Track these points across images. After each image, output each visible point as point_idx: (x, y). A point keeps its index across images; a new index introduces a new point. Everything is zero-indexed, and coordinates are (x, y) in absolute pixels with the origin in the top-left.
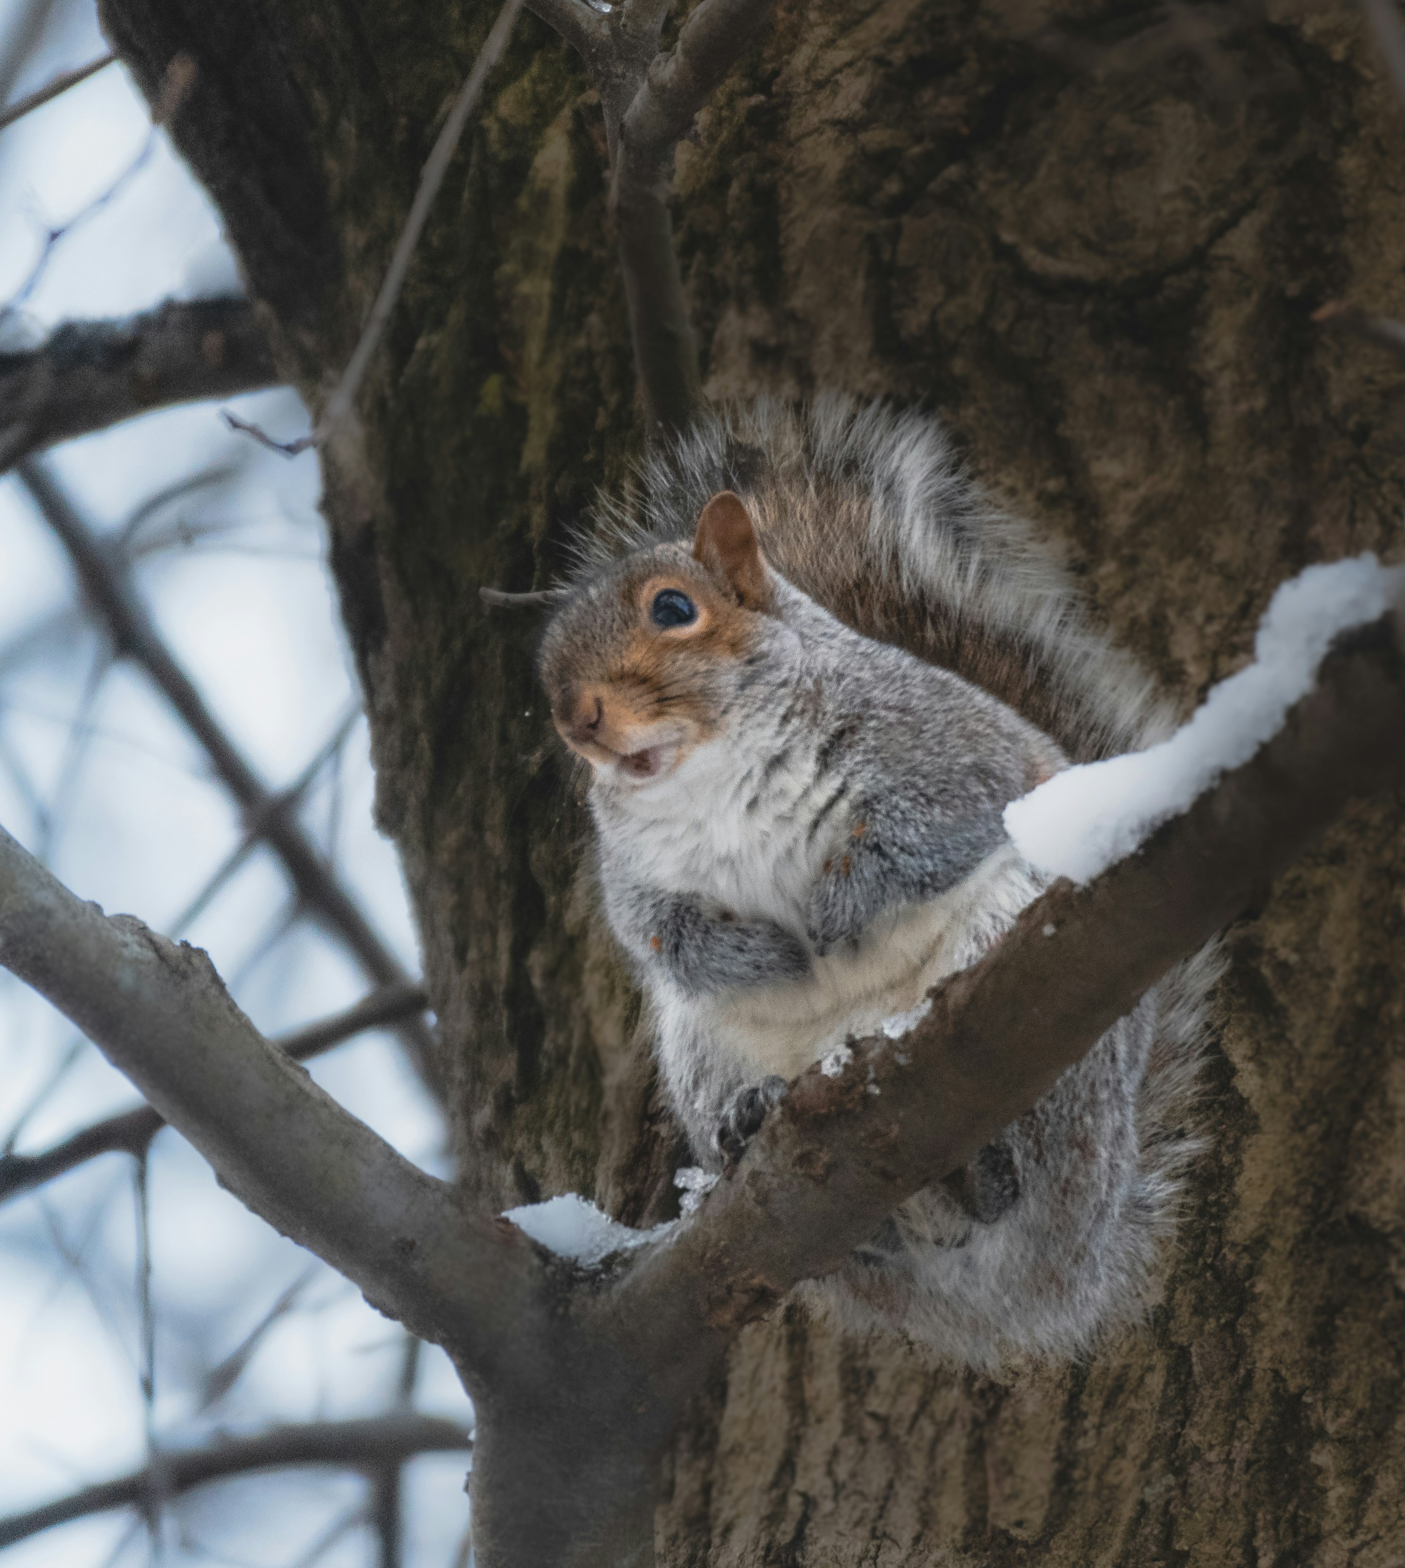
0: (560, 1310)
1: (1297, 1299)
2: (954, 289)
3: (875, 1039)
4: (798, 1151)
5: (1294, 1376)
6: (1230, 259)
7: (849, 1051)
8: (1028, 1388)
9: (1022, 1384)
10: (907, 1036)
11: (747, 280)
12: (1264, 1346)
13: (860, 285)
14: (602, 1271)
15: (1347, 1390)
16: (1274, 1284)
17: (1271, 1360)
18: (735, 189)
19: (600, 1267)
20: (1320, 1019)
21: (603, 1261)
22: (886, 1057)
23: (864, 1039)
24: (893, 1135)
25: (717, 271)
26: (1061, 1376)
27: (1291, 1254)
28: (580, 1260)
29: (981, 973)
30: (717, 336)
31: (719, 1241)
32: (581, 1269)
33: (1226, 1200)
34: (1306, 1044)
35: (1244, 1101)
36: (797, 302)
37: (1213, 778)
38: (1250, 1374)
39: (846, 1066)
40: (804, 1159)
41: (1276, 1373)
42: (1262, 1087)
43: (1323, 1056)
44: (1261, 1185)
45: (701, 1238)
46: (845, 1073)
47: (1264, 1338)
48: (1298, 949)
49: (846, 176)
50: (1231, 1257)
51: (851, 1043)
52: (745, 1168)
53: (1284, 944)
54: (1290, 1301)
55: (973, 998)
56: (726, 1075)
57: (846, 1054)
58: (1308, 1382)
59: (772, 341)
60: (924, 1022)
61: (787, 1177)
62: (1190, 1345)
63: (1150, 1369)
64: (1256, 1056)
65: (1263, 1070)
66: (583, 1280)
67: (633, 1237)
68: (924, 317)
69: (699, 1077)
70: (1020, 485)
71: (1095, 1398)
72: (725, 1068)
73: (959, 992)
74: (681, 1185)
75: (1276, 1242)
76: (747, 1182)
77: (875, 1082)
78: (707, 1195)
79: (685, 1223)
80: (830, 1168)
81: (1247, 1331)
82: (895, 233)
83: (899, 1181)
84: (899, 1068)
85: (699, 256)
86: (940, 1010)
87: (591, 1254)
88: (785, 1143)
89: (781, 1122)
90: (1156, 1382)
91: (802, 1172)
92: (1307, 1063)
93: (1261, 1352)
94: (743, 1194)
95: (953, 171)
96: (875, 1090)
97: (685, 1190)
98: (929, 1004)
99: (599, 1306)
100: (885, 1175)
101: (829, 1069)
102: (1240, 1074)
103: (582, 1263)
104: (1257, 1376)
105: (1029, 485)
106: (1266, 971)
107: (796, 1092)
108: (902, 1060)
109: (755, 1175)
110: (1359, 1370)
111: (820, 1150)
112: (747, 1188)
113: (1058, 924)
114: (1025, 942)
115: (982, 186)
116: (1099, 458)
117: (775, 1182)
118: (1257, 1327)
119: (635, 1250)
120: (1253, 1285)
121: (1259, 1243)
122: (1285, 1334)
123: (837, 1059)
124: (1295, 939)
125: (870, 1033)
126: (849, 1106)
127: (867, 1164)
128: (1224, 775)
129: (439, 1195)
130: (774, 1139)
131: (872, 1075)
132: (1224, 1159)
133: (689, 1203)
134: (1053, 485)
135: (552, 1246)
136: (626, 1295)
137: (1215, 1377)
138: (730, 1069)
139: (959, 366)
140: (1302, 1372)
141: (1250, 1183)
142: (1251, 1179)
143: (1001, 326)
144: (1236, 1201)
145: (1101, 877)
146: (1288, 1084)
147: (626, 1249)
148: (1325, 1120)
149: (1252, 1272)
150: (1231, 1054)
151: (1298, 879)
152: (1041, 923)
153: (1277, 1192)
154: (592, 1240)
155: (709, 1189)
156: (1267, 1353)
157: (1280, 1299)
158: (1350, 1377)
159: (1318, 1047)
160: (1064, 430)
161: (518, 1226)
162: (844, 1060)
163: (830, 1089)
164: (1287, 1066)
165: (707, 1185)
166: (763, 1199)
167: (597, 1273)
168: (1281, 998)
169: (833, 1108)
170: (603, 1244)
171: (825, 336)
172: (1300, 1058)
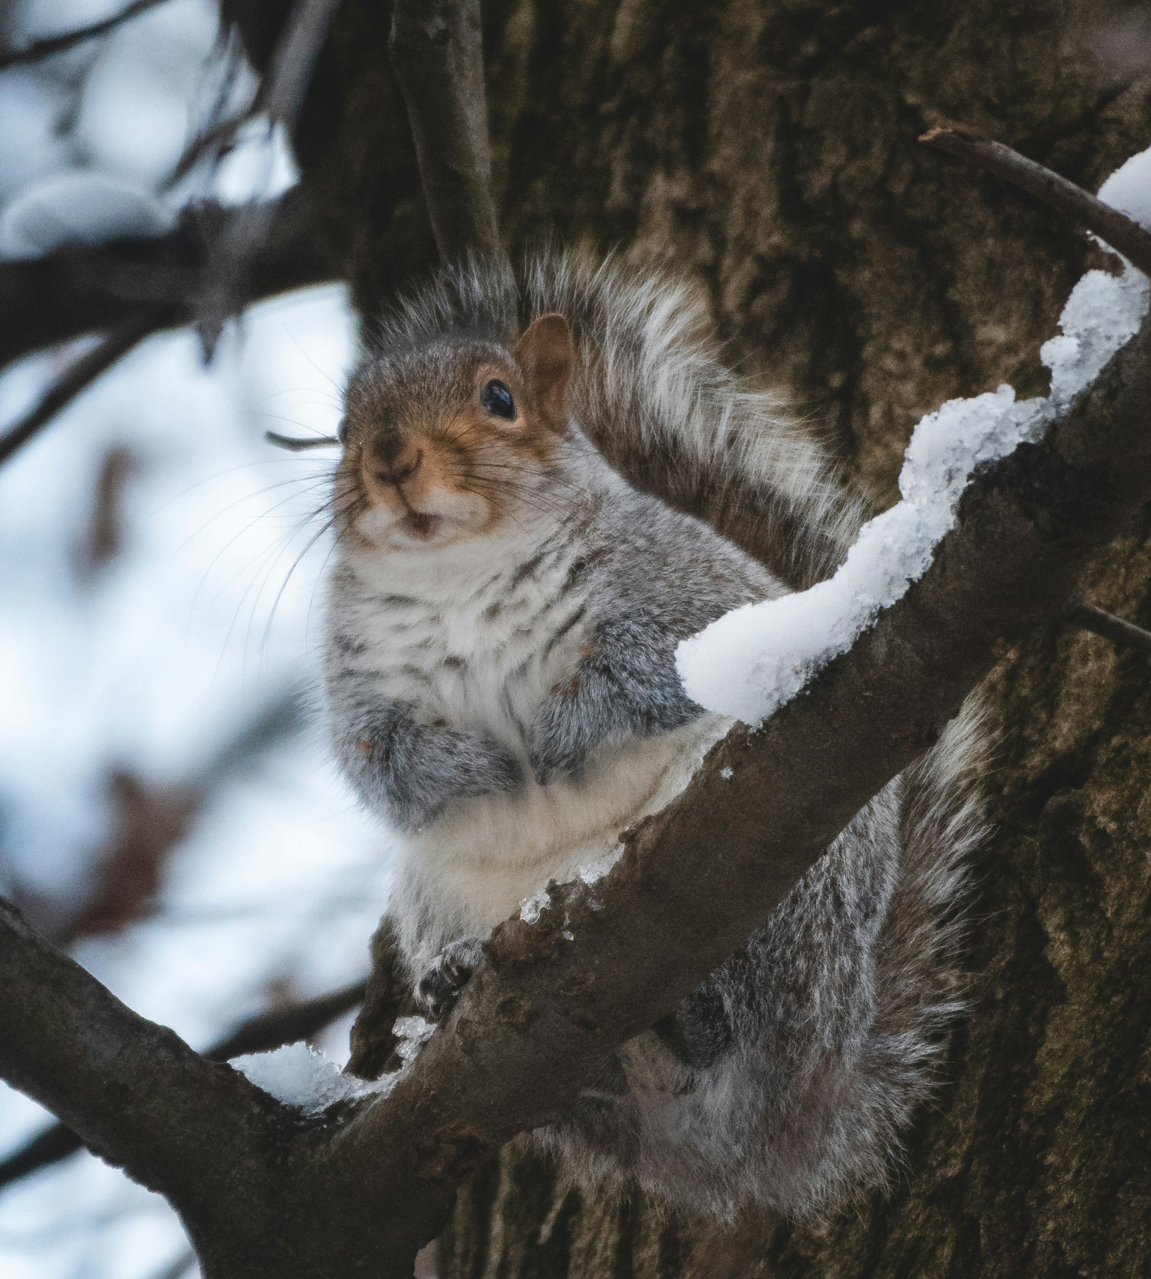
0: (279, 1160)
1: (1084, 1172)
2: (856, 151)
3: (574, 884)
4: (501, 999)
5: (1073, 1249)
6: (1119, 122)
7: (547, 898)
8: (828, 1259)
9: (823, 1255)
10: (601, 881)
11: (676, 143)
12: (1048, 1219)
13: (770, 146)
14: (325, 1122)
15: (1122, 1263)
16: (1063, 1157)
17: (1054, 1232)
18: (669, 53)
19: (324, 1117)
20: (1133, 888)
21: (327, 1111)
22: (581, 902)
23: (564, 885)
24: (589, 983)
25: (649, 134)
26: (858, 1248)
27: (1083, 1125)
28: (305, 1109)
29: (668, 817)
30: (645, 200)
31: (429, 1090)
32: (304, 1118)
33: (1027, 1071)
34: (1118, 913)
35: (1053, 970)
36: (716, 165)
37: (872, 617)
38: (1033, 1245)
39: (544, 911)
40: (506, 1007)
41: (1057, 1245)
42: (1072, 957)
43: (1132, 926)
44: (1062, 1057)
45: (413, 1089)
46: (542, 918)
47: (1049, 1210)
48: (1117, 817)
49: (767, 37)
50: (1024, 1128)
51: (553, 889)
52: (457, 1015)
53: (1104, 813)
54: (1078, 1173)
55: (660, 842)
56: (446, 925)
57: (545, 899)
58: (1085, 1255)
59: (693, 205)
60: (617, 867)
61: (492, 1025)
62: (980, 1217)
63: (942, 1241)
64: (1068, 926)
65: (1075, 941)
66: (304, 1129)
67: (361, 1088)
68: (826, 180)
69: (423, 926)
70: (909, 349)
71: (888, 1270)
72: (446, 917)
73: (649, 835)
74: (399, 1034)
75: (1071, 1114)
76: (456, 1031)
77: (571, 928)
78: (424, 1045)
79: (404, 1072)
80: (532, 1016)
81: (1033, 1203)
82: (804, 93)
83: (598, 1030)
84: (593, 914)
85: (633, 120)
86: (630, 856)
87: (316, 1104)
88: (489, 991)
89: (486, 969)
90: (945, 1253)
91: (505, 1020)
92: (1116, 933)
93: (1045, 1224)
94: (453, 1044)
95: (869, 33)
96: (570, 937)
97: (405, 1038)
98: (622, 847)
99: (317, 1157)
100: (584, 1023)
101: (528, 915)
102: (1052, 943)
103: (306, 1112)
104: (1039, 1249)
105: (918, 350)
106: (1084, 840)
107: (499, 938)
108: (595, 906)
109: (464, 1023)
110: (1135, 1244)
111: (521, 998)
112: (457, 1036)
113: (736, 767)
114: (707, 784)
115: (896, 48)
116: (985, 323)
117: (481, 1029)
118: (1045, 1199)
119: (361, 1101)
120: (1044, 1157)
121: (1054, 1113)
122: (1069, 1206)
123: (536, 905)
124: (1114, 807)
125: (570, 879)
126: (547, 952)
127: (566, 1012)
128: (882, 613)
129: (155, 1040)
130: (480, 988)
131: (567, 921)
132: (1031, 1030)
133: (407, 1051)
134: (940, 349)
135: (276, 1094)
136: (345, 1145)
137: (1000, 1250)
138: (450, 918)
139: (857, 228)
140: (1080, 1246)
141: (1051, 1054)
142: (1052, 1049)
143: (899, 188)
144: (1036, 1071)
145: (773, 718)
146: (1097, 955)
147: (352, 1100)
148: (1128, 991)
149: (1046, 1143)
150: (1045, 924)
151: (1124, 746)
152: (721, 766)
153: (1077, 1063)
154: (316, 1090)
155: (425, 1039)
156: (1051, 1225)
157: (1068, 1172)
158: (1125, 1251)
159: (1128, 916)
160: (954, 295)
161: (242, 1073)
162: (542, 906)
163: (528, 935)
164: (1097, 936)
165: (424, 1034)
166: (470, 1048)
167: (319, 1122)
168: (1098, 867)
169: (531, 955)
170: (330, 1093)
171: (738, 200)
172: (1110, 927)
